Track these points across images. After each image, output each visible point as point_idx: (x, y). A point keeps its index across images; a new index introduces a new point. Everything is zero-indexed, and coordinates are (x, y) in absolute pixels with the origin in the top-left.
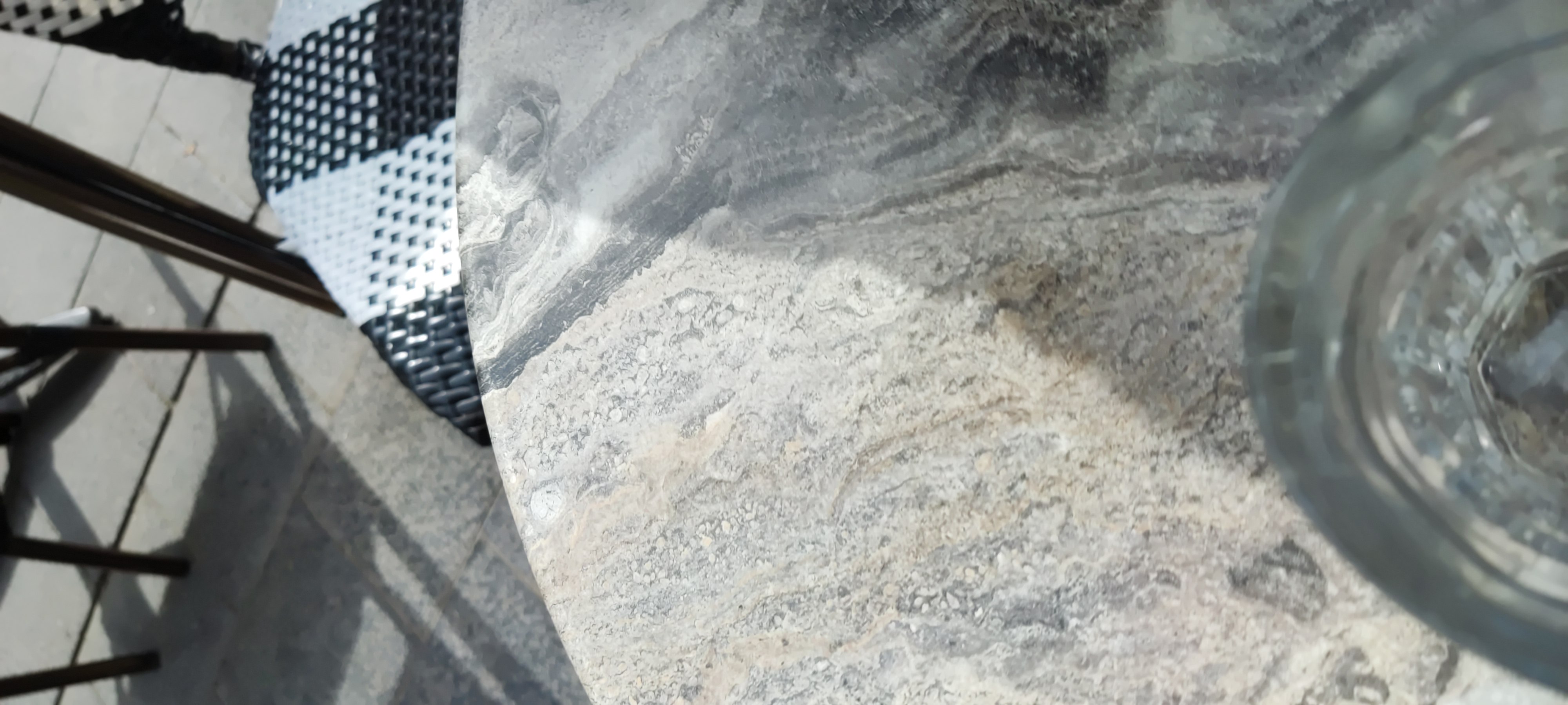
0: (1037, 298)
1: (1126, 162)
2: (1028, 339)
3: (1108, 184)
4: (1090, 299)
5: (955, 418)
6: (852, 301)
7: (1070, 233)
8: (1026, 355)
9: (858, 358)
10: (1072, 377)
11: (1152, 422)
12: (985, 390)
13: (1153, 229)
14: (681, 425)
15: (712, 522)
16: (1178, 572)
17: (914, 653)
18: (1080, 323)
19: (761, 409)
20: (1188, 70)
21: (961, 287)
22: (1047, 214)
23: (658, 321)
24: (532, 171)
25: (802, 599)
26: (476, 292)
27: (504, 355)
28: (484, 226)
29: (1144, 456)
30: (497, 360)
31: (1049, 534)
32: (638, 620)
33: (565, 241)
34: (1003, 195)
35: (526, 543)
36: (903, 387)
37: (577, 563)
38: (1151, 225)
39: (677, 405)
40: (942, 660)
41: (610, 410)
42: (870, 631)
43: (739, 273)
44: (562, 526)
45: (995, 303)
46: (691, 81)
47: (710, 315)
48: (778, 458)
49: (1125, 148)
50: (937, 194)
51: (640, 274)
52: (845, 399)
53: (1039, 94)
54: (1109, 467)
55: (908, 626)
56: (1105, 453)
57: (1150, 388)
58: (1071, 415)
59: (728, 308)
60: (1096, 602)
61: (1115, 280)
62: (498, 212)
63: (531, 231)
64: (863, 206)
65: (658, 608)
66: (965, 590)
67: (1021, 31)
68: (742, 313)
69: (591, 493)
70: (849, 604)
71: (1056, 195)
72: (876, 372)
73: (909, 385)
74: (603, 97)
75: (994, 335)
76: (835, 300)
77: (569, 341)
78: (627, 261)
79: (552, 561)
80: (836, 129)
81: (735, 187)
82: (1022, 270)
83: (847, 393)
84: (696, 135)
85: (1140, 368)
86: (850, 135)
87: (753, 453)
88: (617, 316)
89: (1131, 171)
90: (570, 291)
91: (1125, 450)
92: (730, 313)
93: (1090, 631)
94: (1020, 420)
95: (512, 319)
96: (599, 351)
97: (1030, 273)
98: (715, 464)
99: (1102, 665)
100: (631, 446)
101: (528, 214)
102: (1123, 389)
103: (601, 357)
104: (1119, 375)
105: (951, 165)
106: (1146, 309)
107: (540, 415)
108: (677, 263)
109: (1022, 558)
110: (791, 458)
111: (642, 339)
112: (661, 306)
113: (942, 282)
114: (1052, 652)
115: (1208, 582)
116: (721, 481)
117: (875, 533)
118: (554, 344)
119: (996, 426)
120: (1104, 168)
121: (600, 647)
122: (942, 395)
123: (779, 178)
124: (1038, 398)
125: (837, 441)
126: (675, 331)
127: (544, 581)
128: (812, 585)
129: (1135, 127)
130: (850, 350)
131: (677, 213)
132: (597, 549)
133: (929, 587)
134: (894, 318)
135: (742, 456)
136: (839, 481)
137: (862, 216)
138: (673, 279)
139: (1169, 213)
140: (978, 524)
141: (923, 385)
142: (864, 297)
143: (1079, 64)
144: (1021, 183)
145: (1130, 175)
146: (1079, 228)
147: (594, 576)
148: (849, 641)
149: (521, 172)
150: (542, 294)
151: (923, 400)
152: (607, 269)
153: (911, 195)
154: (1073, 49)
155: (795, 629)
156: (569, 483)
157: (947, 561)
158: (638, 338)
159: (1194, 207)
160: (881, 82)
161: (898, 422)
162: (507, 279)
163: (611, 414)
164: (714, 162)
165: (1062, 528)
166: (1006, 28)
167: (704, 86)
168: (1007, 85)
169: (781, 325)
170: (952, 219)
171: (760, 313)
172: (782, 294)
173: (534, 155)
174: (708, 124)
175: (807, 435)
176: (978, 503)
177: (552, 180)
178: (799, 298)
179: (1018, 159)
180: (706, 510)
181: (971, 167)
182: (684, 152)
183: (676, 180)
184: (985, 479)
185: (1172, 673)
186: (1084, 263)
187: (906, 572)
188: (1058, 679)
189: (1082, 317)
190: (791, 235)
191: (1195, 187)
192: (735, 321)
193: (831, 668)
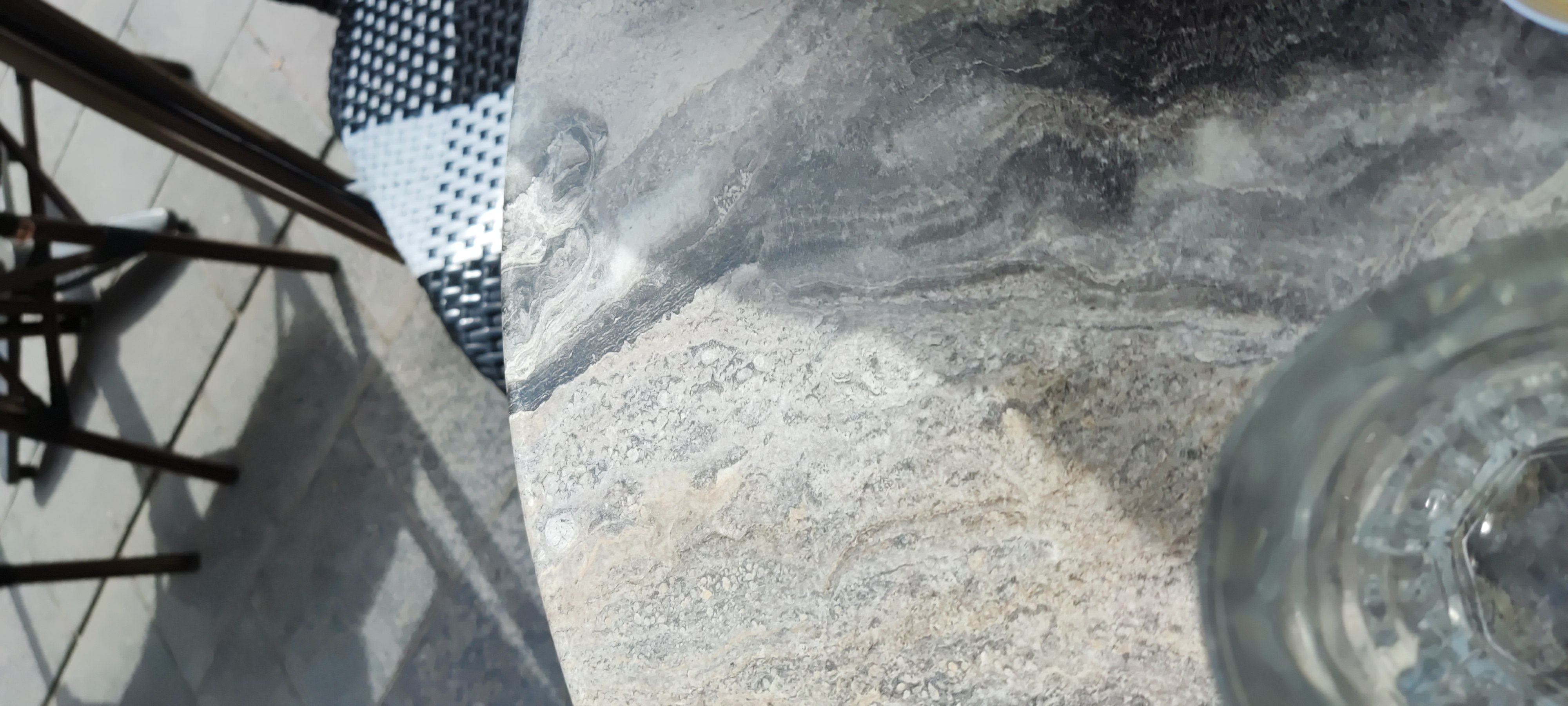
0: (1044, 403)
1: (1144, 278)
2: (1032, 442)
3: (1124, 299)
4: (1096, 413)
5: (954, 511)
6: (867, 378)
7: (1083, 342)
8: (1028, 458)
9: (867, 435)
10: (1070, 488)
11: (1143, 545)
12: (987, 488)
13: (1164, 351)
14: (694, 474)
15: (713, 577)
18: (1084, 434)
19: (770, 471)
20: (1214, 194)
21: (973, 380)
22: (1062, 320)
23: (681, 368)
24: (576, 199)
26: (513, 312)
27: (534, 379)
28: (526, 248)
29: (1131, 579)
30: (527, 382)
31: (1033, 640)
32: (635, 660)
33: (601, 275)
34: (1022, 294)
35: (538, 568)
36: (907, 471)
37: (583, 594)
38: (1162, 346)
39: (692, 455)
41: (628, 449)
43: (762, 332)
44: (572, 556)
45: (1004, 402)
46: (733, 133)
47: (731, 370)
48: (782, 523)
49: (1144, 263)
50: (958, 284)
51: (668, 318)
52: (851, 475)
53: (1067, 196)
54: (1097, 583)
56: (1094, 568)
57: (1144, 511)
58: (1065, 526)
59: (748, 366)
61: (1122, 396)
62: (541, 236)
63: (569, 260)
64: (887, 284)
65: (655, 651)
66: (947, 683)
67: (1055, 129)
68: (762, 373)
69: (603, 528)
71: (1074, 302)
72: (884, 453)
73: (913, 471)
74: (649, 136)
75: (1000, 434)
76: (850, 374)
77: (596, 375)
78: (658, 304)
79: (560, 589)
80: (868, 203)
81: (766, 246)
82: (1033, 372)
83: (853, 470)
84: (734, 188)
85: (1136, 489)
86: (882, 211)
87: (758, 514)
88: (643, 357)
89: (1148, 289)
90: (601, 325)
91: (1114, 569)
92: (750, 371)
94: (1016, 523)
95: (545, 344)
96: (623, 390)
97: (1041, 377)
98: (722, 519)
100: (644, 488)
101: (569, 241)
102: (1118, 508)
103: (625, 396)
104: (1116, 492)
105: (975, 256)
106: (1148, 431)
107: (561, 443)
108: (704, 313)
109: (1004, 660)
110: (794, 525)
111: (665, 384)
112: (686, 354)
113: (956, 373)
116: (726, 537)
117: (867, 612)
118: (581, 375)
119: (992, 525)
120: (1122, 281)
121: (597, 680)
122: (944, 486)
123: (809, 243)
124: (1036, 504)
125: (840, 516)
126: (696, 381)
127: (551, 608)
129: (1157, 244)
130: (861, 427)
131: (709, 263)
132: (603, 584)
133: (913, 674)
134: (906, 402)
135: (747, 516)
136: (837, 556)
137: (884, 294)
138: (699, 328)
139: (1181, 337)
140: (965, 620)
141: (927, 473)
142: (879, 376)
143: (1108, 172)
144: (1040, 285)
145: (1147, 293)
146: (1092, 339)
147: (598, 611)
149: (565, 199)
150: (575, 324)
151: (925, 488)
152: (638, 309)
153: (933, 281)
154: (1104, 155)
156: (583, 515)
157: (932, 652)
158: (661, 382)
159: (1206, 334)
160: (916, 161)
161: (899, 507)
162: (543, 304)
163: (629, 454)
164: (749, 218)
165: (1045, 636)
166: (1041, 124)
167: (747, 140)
168: (1037, 183)
169: (798, 391)
170: (970, 311)
171: (778, 375)
172: (801, 360)
173: (579, 184)
174: (746, 179)
175: (811, 504)
176: (968, 599)
177: (594, 211)
178: (816, 366)
179: (1041, 260)
180: (707, 562)
181: (993, 261)
182: (721, 202)
183: (711, 230)
184: (976, 575)
186: (1093, 374)
187: (892, 656)
189: (1086, 429)
190: (815, 302)
191: (1209, 314)
192: (754, 380)
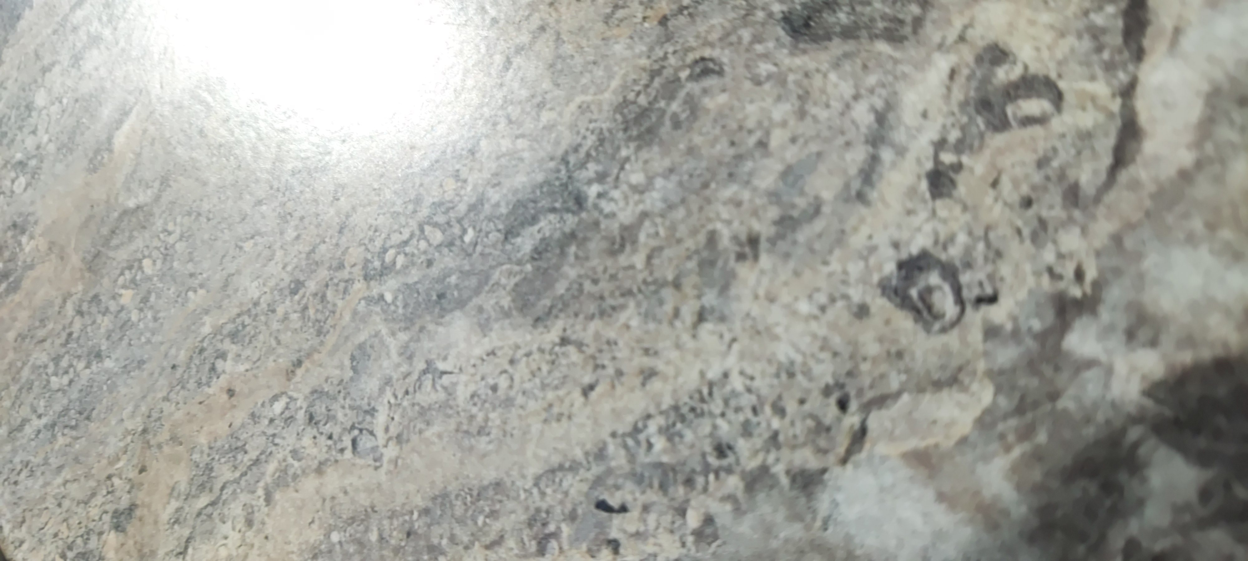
16: (716, 53)
17: (393, 334)
25: (247, 321)
40: (431, 327)
42: (334, 327)
55: (382, 297)
60: (618, 148)
70: (304, 301)
93: (616, 194)
99: (642, 237)
114: (573, 249)
115: (759, 48)
128: (256, 295)
148: (309, 355)
155: (242, 368)
185: (738, 204)
188: (588, 286)
193: (292, 406)
